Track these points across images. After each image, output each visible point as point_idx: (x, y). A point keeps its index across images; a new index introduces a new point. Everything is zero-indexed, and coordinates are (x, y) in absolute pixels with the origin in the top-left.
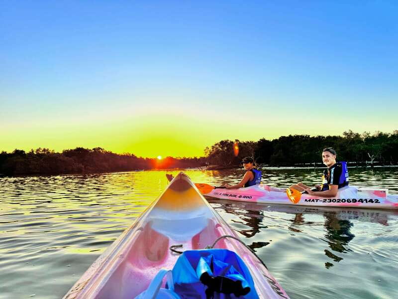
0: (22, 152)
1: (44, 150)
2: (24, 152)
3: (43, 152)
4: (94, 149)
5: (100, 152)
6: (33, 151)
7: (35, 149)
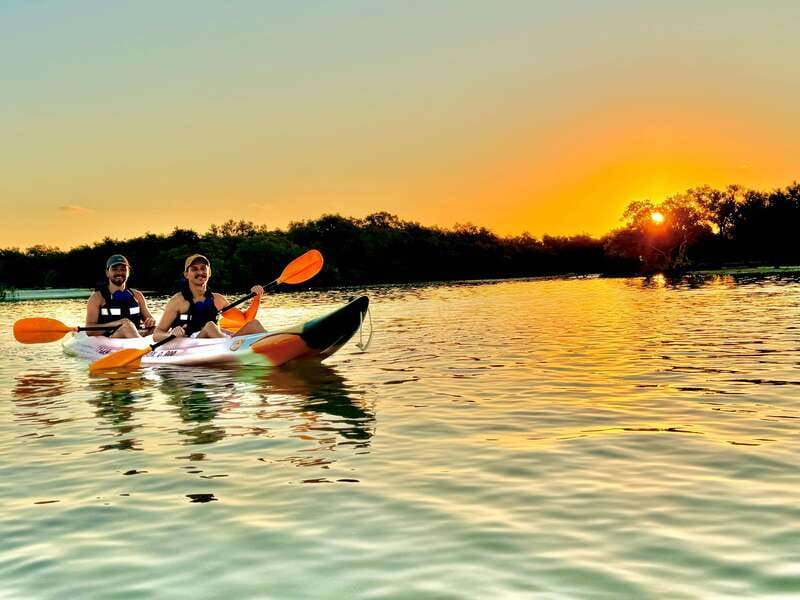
0: (191, 233)
1: (242, 227)
2: (195, 234)
3: (240, 232)
4: (369, 218)
5: (386, 226)
6: (215, 230)
7: (220, 224)
